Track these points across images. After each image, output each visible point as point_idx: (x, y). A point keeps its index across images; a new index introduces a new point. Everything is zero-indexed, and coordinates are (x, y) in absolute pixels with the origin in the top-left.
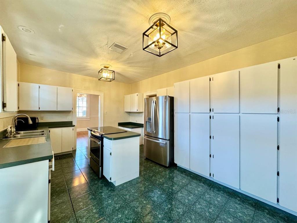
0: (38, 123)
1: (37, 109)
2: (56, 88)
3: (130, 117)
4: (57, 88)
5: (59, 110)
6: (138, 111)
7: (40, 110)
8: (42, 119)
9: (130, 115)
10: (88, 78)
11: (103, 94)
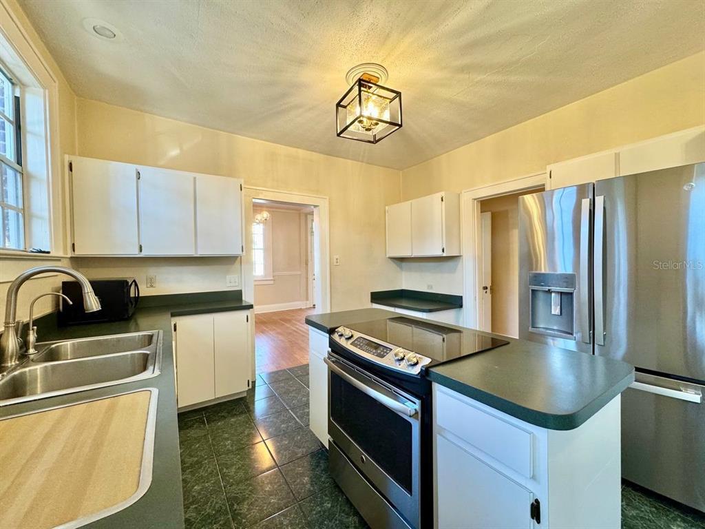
0: (138, 299)
1: (134, 252)
2: (192, 179)
3: (403, 273)
4: (195, 178)
5: (201, 252)
6: (444, 255)
7: (143, 254)
8: (152, 286)
9: (401, 268)
10: (282, 149)
11: (327, 203)
